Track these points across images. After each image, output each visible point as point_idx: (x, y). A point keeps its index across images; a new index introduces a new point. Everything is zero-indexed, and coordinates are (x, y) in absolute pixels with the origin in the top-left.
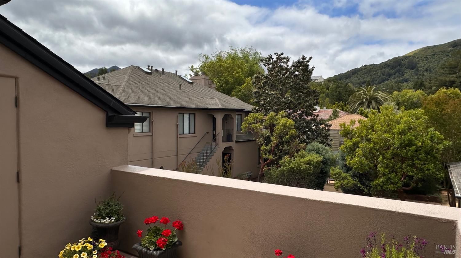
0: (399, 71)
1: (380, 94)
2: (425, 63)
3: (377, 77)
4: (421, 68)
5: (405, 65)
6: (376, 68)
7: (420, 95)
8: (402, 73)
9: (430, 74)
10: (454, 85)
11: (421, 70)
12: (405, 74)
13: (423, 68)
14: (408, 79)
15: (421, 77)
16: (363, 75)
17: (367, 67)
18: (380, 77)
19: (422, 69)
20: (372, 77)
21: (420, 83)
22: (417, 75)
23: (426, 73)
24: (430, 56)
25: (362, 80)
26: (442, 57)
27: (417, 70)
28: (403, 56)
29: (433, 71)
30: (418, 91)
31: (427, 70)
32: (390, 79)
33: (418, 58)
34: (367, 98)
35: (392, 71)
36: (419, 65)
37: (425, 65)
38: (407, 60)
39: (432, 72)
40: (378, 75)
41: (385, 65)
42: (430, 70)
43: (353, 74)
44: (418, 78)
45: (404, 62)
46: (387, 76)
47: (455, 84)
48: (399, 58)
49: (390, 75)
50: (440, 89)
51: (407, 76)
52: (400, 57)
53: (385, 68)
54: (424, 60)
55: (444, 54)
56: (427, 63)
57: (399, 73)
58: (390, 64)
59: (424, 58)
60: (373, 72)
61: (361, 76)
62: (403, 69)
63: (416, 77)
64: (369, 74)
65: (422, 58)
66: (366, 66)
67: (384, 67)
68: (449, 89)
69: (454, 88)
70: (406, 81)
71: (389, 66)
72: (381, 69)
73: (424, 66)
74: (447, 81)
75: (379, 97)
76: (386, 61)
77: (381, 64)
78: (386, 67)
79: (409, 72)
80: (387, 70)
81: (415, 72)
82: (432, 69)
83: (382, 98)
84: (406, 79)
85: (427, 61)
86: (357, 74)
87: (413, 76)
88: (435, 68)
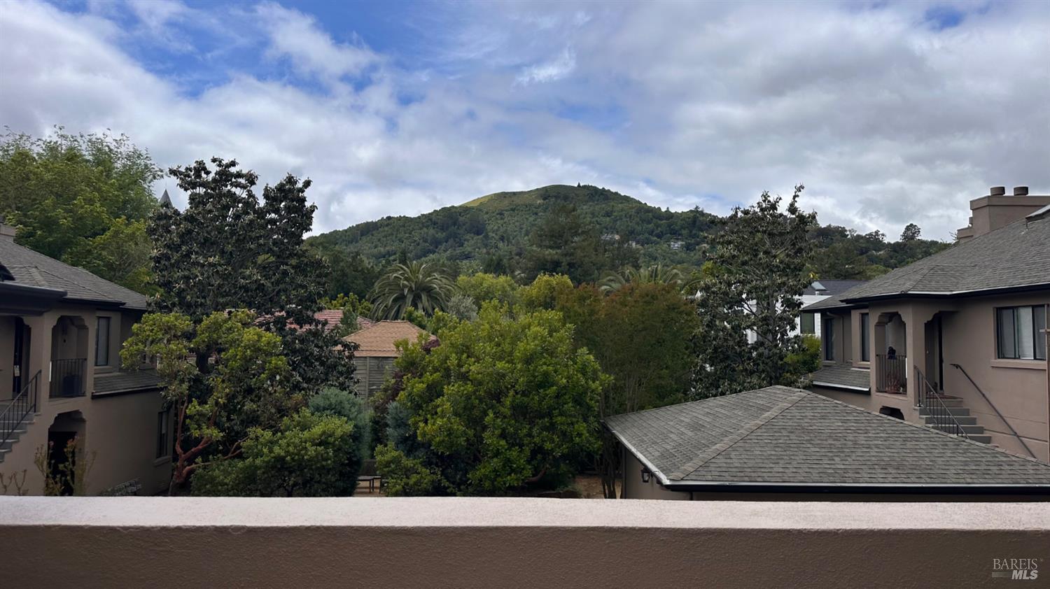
0: (454, 236)
1: (437, 279)
2: (500, 225)
3: (412, 244)
4: (493, 232)
5: (464, 225)
6: (410, 226)
7: (505, 285)
8: (460, 240)
9: (508, 245)
10: (558, 269)
11: (493, 237)
12: (466, 243)
13: (496, 234)
14: (470, 253)
15: (493, 250)
16: (383, 237)
17: (390, 221)
18: (418, 244)
19: (494, 235)
20: (403, 245)
21: (496, 262)
22: (486, 246)
23: (501, 245)
24: (507, 211)
25: (382, 249)
26: (527, 217)
27: (487, 237)
28: (460, 207)
29: (513, 241)
30: (502, 279)
31: (502, 239)
32: (437, 250)
33: (487, 213)
34: (411, 287)
35: (440, 235)
36: (489, 228)
37: (499, 227)
38: (468, 216)
39: (511, 242)
40: (415, 241)
41: (427, 222)
42: (508, 240)
43: (362, 235)
44: (488, 253)
45: (464, 218)
46: (431, 245)
47: (560, 267)
48: (453, 210)
49: (437, 243)
50: (539, 276)
51: (468, 248)
52: (456, 207)
53: (427, 227)
54: (497, 219)
55: (529, 210)
56: (502, 225)
57: (455, 241)
58: (437, 221)
59: (498, 214)
60: (405, 233)
61: (379, 240)
62: (461, 231)
63: (485, 251)
64: (396, 237)
65: (494, 214)
66: (389, 218)
67: (425, 225)
68: (554, 275)
69: (562, 275)
70: (467, 257)
71: (435, 223)
72: (421, 229)
73: (497, 230)
74: (547, 262)
75: (435, 286)
76: (429, 214)
77: (419, 217)
78: (429, 226)
79: (473, 238)
80: (432, 231)
81: (483, 241)
82: (511, 238)
83: (440, 288)
84: (466, 253)
85: (502, 221)
86: (372, 235)
87: (479, 248)
88: (516, 236)
